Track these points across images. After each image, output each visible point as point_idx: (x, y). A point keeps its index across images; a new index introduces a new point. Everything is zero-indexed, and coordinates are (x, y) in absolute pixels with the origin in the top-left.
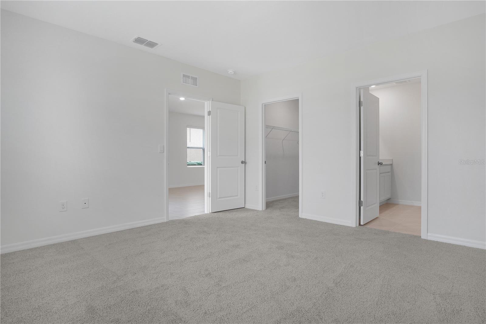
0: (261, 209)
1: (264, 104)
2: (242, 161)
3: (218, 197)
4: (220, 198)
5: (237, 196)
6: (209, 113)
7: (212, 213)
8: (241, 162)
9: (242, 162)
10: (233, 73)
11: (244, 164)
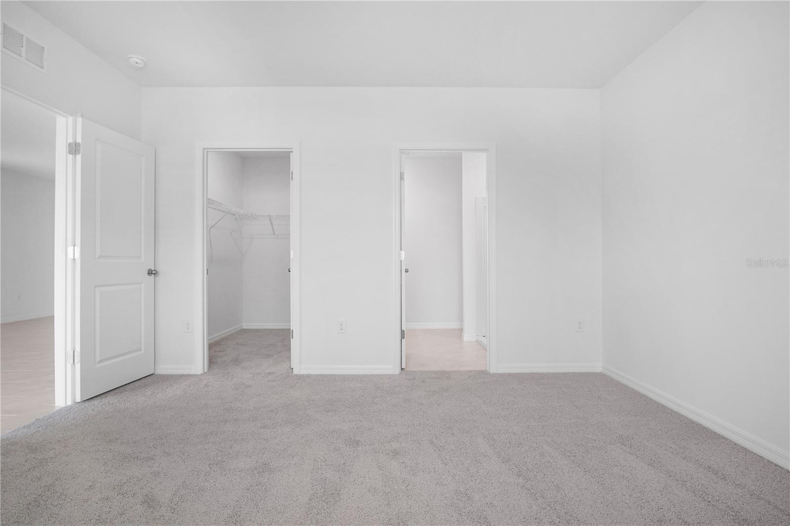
0: (199, 371)
1: (206, 150)
2: (149, 270)
3: (98, 359)
4: (101, 361)
5: (140, 350)
6: (74, 149)
7: (83, 401)
8: (146, 272)
9: (150, 273)
10: (142, 66)
11: (153, 276)
